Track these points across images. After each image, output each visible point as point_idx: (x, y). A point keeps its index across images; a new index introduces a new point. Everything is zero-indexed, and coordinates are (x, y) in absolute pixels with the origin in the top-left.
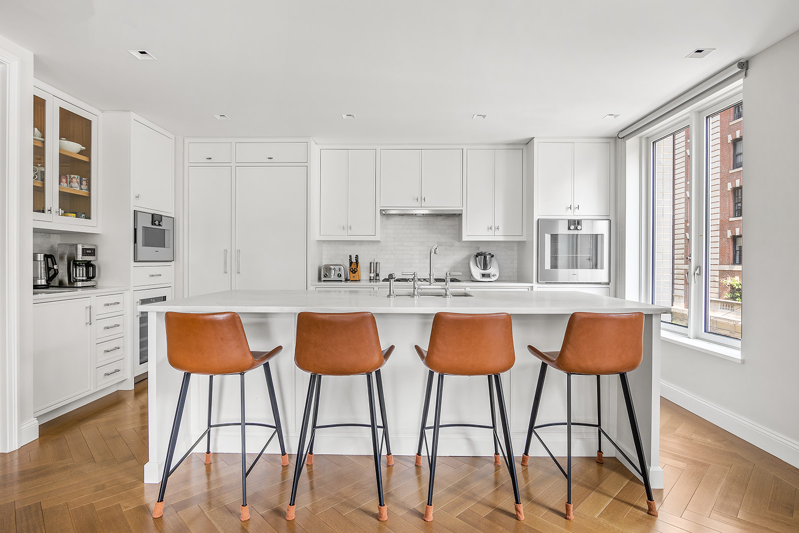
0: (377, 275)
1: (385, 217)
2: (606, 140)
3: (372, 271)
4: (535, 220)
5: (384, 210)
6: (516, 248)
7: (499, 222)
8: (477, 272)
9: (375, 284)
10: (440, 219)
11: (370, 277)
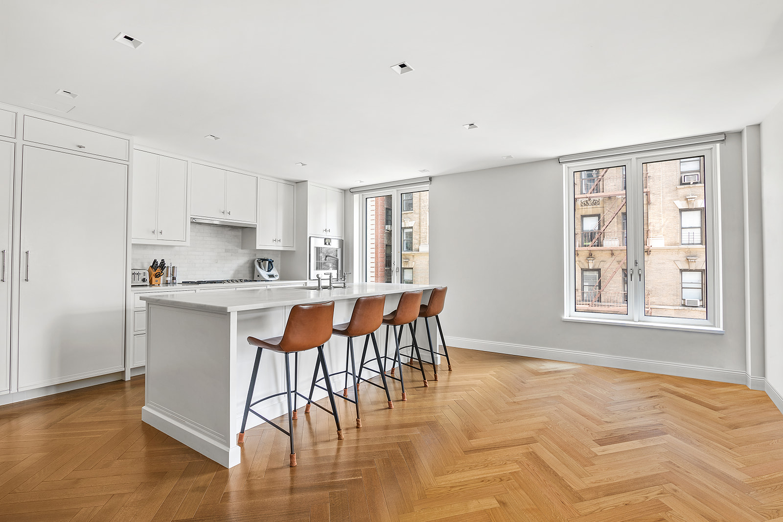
0: (174, 278)
1: (194, 225)
2: (340, 191)
3: (169, 276)
4: (308, 237)
5: (194, 219)
6: (280, 256)
7: (280, 237)
8: (264, 273)
9: (172, 287)
10: (227, 229)
11: (167, 281)
